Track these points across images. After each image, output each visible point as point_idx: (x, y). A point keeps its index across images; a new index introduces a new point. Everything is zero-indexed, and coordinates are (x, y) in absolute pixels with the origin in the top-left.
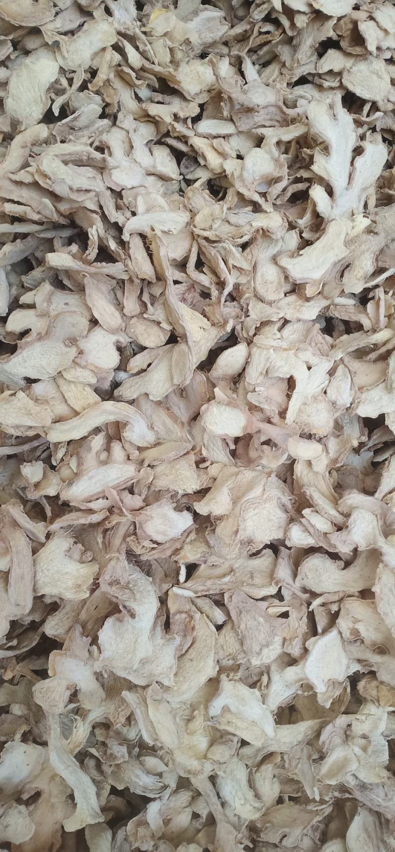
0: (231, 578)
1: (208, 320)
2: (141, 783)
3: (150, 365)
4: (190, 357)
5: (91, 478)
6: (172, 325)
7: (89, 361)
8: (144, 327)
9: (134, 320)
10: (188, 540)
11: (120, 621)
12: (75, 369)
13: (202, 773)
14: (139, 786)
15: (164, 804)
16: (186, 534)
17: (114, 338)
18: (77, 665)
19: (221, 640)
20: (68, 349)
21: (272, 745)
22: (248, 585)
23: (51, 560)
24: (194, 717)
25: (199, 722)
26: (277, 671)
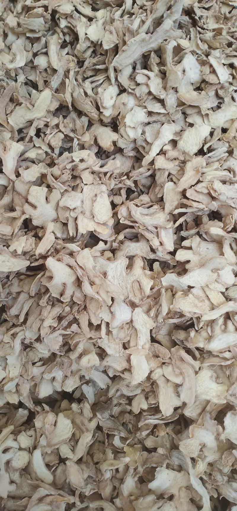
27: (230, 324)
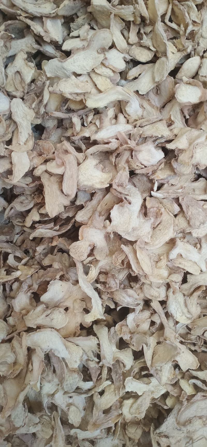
0: (182, 190)
1: (176, 48)
2: (126, 301)
3: (140, 75)
4: (167, 63)
5: (107, 130)
6: (156, 48)
7: (110, 64)
8: (139, 51)
9: (134, 47)
10: (160, 168)
11: (122, 206)
12: (102, 68)
13: (159, 298)
15: (136, 316)
16: (159, 163)
18: (96, 232)
19: (177, 222)
20: (99, 55)
21: (200, 282)
22: (192, 194)
23: (87, 169)
24: (161, 259)
25: (164, 262)
26: (205, 242)
27: (121, 117)
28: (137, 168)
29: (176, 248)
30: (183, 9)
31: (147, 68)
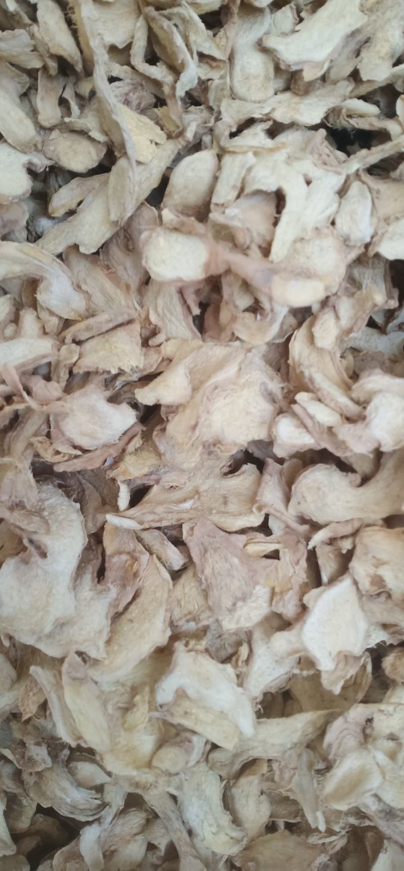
0: (194, 503)
1: (162, 129)
2: (68, 800)
3: (80, 203)
4: (131, 174)
6: (107, 135)
8: (68, 143)
9: (55, 134)
10: (131, 448)
11: (26, 562)
13: (156, 787)
14: (66, 803)
15: (105, 830)
16: (126, 438)
17: (25, 159)
19: (178, 592)
21: (253, 748)
22: (218, 512)
24: (134, 705)
25: (141, 714)
26: (262, 640)
28: (58, 458)
29: (171, 672)
30: (169, 27)
31: (98, 185)
